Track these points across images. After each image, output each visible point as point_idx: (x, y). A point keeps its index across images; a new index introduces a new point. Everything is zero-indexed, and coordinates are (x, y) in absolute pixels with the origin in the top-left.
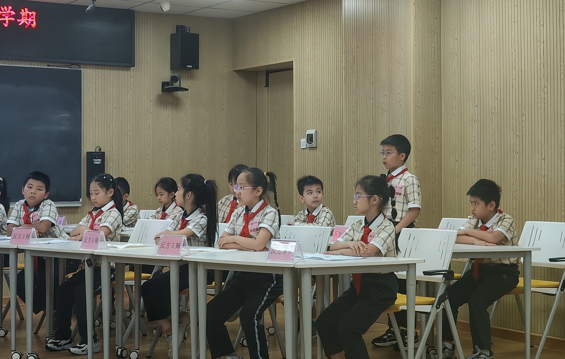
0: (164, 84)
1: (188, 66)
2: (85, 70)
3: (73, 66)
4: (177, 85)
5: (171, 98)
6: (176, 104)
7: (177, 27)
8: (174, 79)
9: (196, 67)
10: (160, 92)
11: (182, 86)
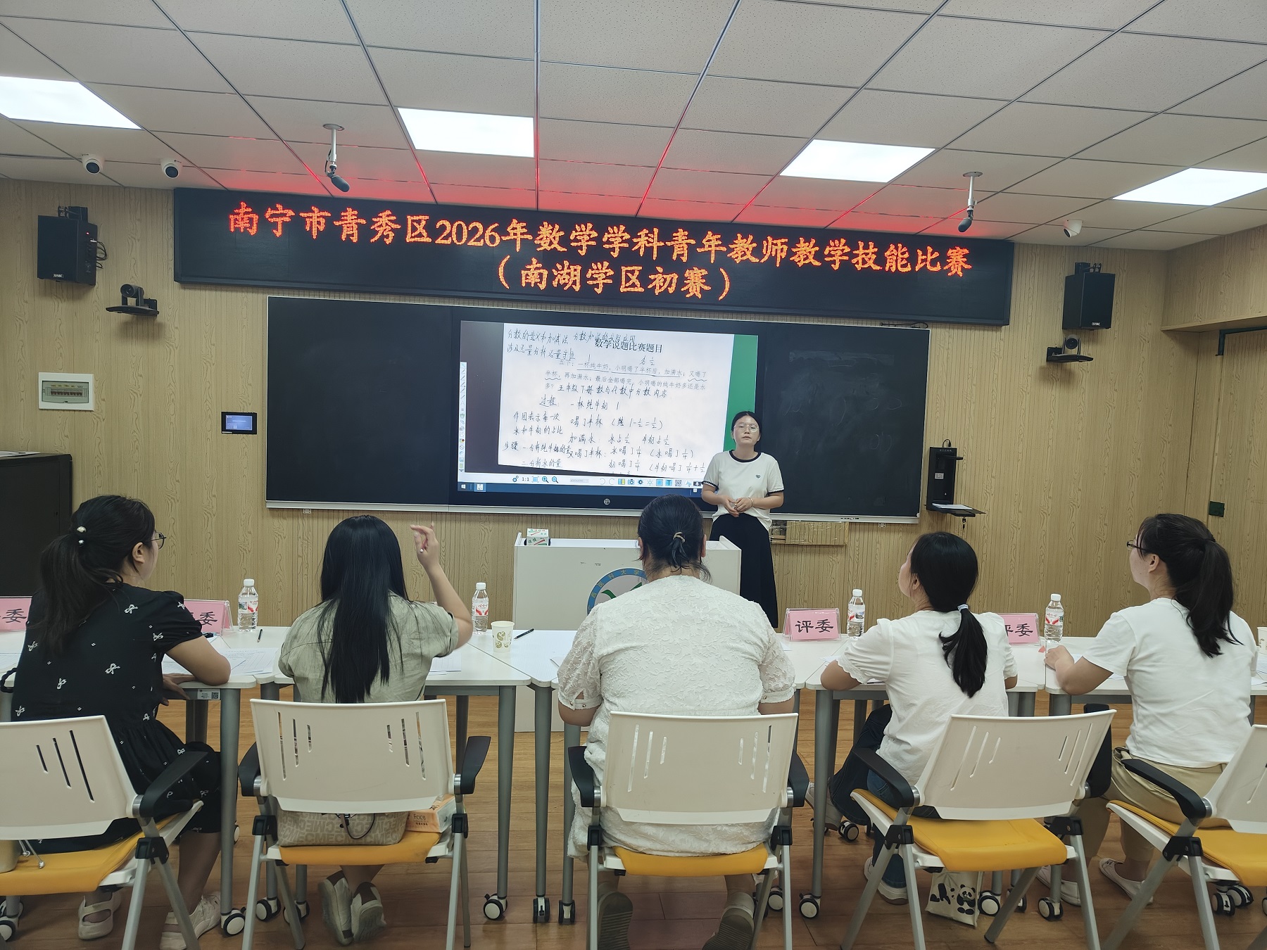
0: (1051, 351)
1: (1094, 324)
2: (934, 330)
3: (917, 325)
4: (1074, 352)
5: (1059, 371)
6: (1068, 380)
7: (1077, 265)
8: (1071, 343)
9: (1107, 324)
10: (1044, 363)
11: (1082, 354)
